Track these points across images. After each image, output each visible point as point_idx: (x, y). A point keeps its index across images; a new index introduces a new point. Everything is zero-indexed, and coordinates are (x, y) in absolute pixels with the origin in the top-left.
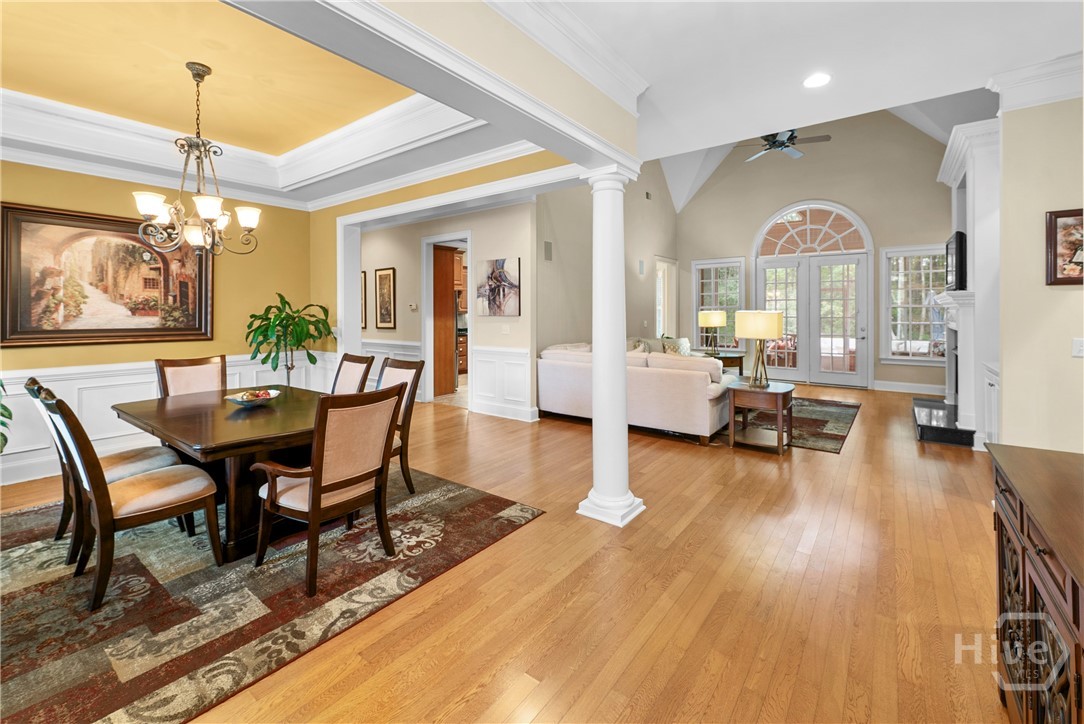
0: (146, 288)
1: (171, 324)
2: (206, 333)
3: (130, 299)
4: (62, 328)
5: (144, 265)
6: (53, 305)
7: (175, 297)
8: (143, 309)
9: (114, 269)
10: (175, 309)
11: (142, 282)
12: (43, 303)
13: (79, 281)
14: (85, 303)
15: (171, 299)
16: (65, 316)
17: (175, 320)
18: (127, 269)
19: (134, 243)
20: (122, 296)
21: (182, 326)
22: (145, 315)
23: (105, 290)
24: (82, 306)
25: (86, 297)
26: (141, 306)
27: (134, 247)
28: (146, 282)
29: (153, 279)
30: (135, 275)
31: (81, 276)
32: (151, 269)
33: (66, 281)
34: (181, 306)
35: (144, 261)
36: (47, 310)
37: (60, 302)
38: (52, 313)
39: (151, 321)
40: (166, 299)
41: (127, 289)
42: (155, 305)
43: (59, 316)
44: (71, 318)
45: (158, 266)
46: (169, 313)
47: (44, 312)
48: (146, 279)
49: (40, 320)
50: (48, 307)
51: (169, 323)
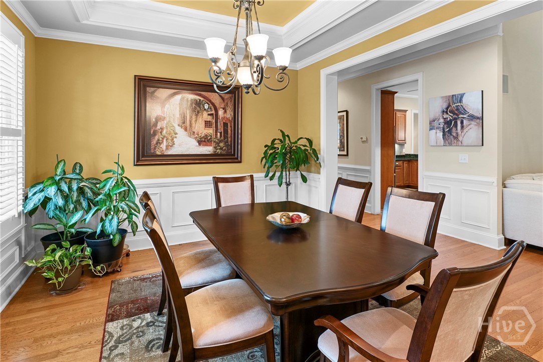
0: (206, 127)
1: (219, 151)
2: (237, 158)
3: (198, 135)
4: (165, 154)
5: (205, 112)
6: (161, 139)
7: (221, 133)
8: (204, 141)
9: (190, 115)
10: (221, 141)
11: (204, 123)
12: (157, 137)
13: (173, 124)
14: (176, 137)
15: (219, 134)
16: (166, 146)
17: (221, 149)
18: (197, 115)
19: (200, 98)
20: (194, 132)
21: (224, 153)
22: (205, 145)
23: (186, 130)
24: (175, 139)
25: (176, 134)
26: (203, 139)
27: (200, 100)
28: (206, 124)
29: (210, 122)
30: (201, 119)
31: (174, 120)
32: (209, 115)
33: (167, 123)
34: (224, 140)
35: (205, 110)
36: (159, 143)
37: (164, 137)
38: (160, 144)
39: (208, 150)
40: (216, 135)
41: (196, 128)
42: (210, 138)
43: (164, 146)
44: (170, 147)
45: (212, 112)
46: (218, 144)
47: (157, 143)
48: (206, 121)
49: (155, 149)
50: (158, 140)
51: (218, 151)
